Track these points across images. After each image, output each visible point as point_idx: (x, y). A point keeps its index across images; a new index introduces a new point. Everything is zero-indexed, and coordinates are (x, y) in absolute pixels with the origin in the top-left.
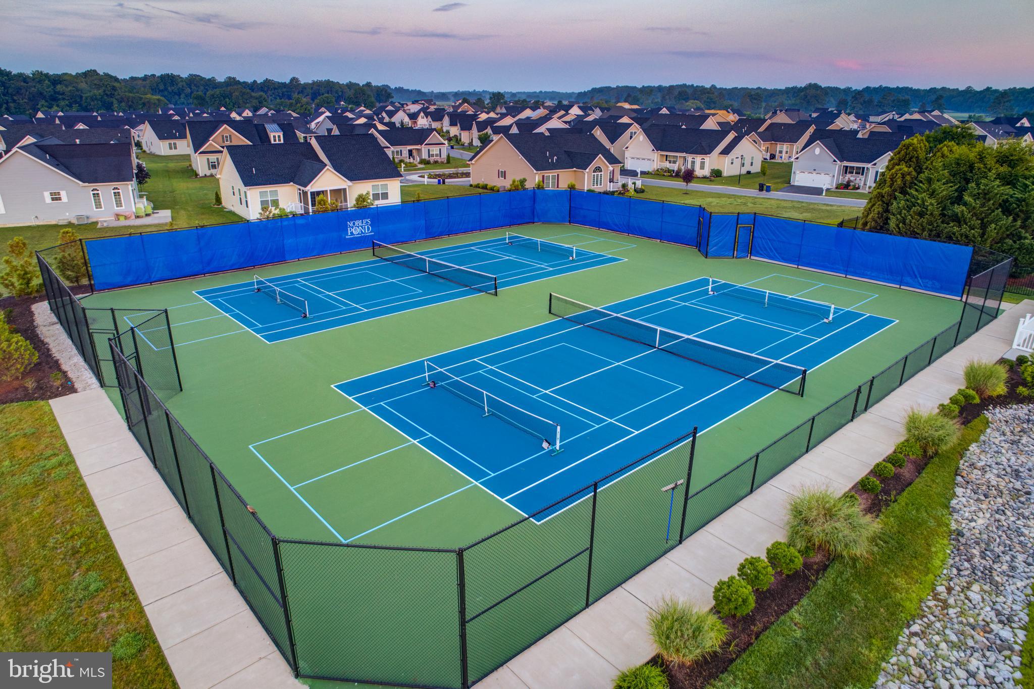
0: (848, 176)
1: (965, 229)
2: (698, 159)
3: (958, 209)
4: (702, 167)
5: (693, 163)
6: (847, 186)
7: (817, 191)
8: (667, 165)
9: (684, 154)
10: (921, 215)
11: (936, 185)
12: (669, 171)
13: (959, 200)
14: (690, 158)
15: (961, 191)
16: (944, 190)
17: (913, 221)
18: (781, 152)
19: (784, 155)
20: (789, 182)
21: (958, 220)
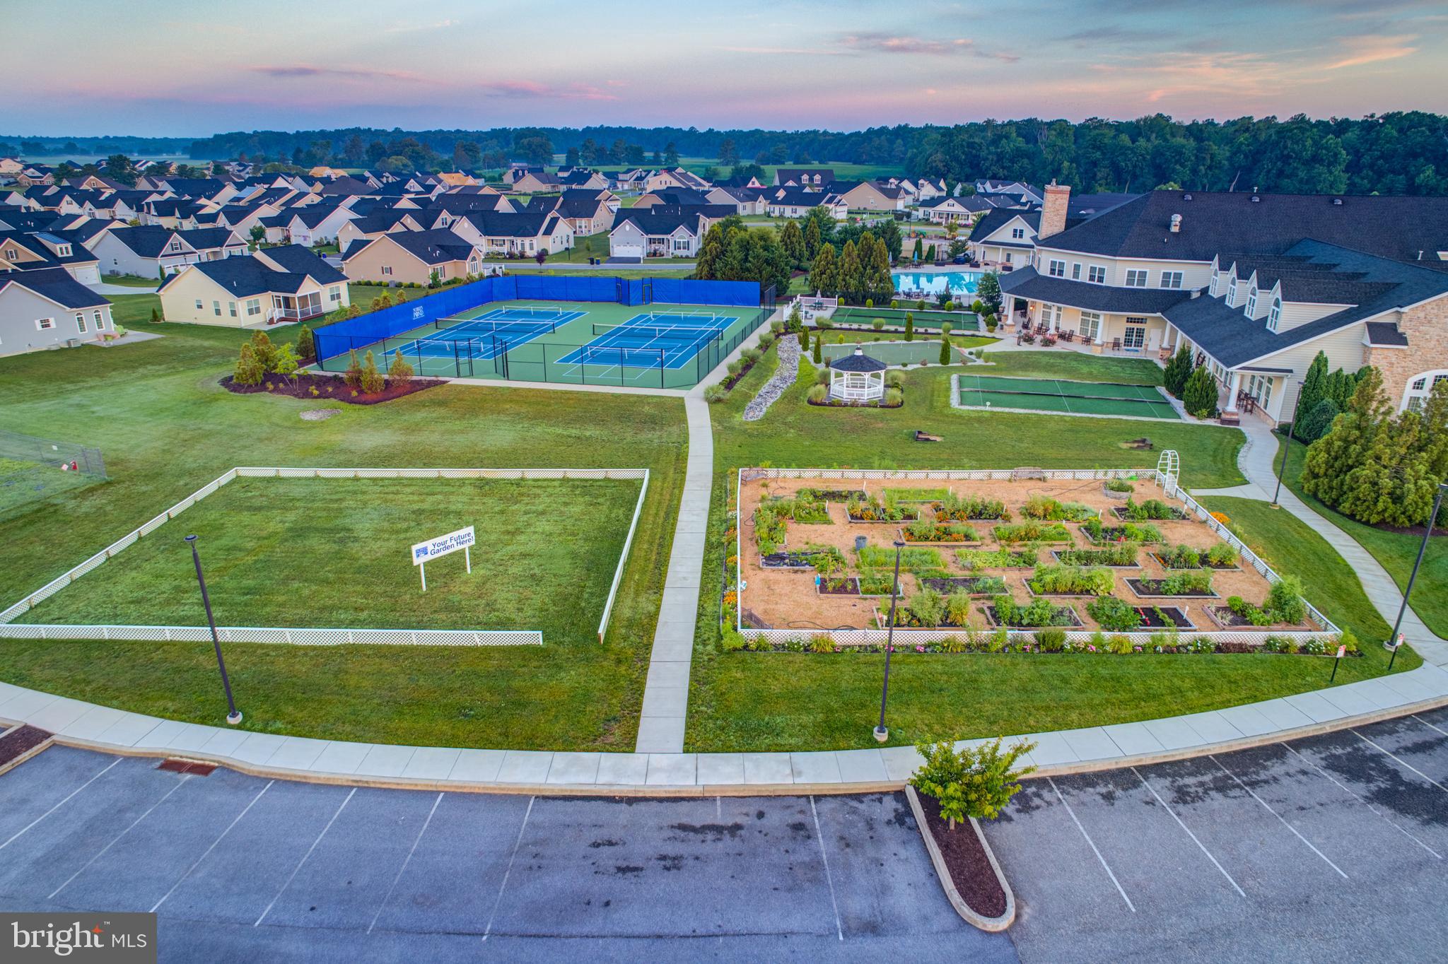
0: (653, 245)
1: (753, 274)
2: (527, 241)
3: (748, 265)
4: (532, 248)
5: (523, 245)
6: (655, 254)
7: (637, 260)
8: (496, 249)
9: (512, 238)
10: (732, 269)
11: (735, 253)
12: (499, 254)
13: (746, 260)
14: (518, 240)
15: (747, 255)
16: (740, 256)
17: (729, 273)
18: (580, 227)
19: (583, 229)
20: (609, 255)
21: (748, 270)
